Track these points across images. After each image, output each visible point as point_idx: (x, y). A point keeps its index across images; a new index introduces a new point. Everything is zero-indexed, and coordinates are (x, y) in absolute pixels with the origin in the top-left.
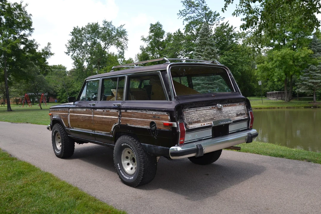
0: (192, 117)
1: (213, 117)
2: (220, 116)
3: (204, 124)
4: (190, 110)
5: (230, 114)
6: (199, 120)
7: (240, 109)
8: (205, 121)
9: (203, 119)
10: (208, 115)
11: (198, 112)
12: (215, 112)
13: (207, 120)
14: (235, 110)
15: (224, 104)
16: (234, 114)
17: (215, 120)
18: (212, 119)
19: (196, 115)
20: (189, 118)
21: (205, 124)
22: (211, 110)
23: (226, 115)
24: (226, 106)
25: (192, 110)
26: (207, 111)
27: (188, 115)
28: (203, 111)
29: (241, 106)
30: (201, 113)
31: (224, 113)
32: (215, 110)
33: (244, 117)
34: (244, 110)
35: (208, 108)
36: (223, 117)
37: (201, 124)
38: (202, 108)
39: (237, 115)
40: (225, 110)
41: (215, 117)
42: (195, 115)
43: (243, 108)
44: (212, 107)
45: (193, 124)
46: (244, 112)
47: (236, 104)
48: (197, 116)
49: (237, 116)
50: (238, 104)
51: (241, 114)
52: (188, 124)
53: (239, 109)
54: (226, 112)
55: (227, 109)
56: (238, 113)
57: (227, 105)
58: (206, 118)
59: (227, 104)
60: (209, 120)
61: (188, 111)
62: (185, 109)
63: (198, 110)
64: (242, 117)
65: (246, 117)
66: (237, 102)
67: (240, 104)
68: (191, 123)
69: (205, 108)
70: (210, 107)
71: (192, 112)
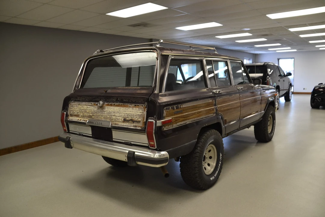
0: (74, 110)
1: (92, 115)
2: (100, 115)
3: (80, 120)
4: (74, 103)
5: (114, 117)
6: (78, 114)
7: (133, 113)
8: (83, 117)
9: (82, 114)
10: (88, 111)
11: (80, 106)
12: (96, 109)
13: (85, 116)
14: (124, 112)
15: (110, 102)
16: (120, 118)
17: (93, 118)
18: (90, 117)
19: (78, 108)
20: (71, 110)
21: (82, 119)
22: (92, 107)
23: (108, 117)
24: (111, 105)
25: (76, 103)
26: (89, 106)
27: (71, 108)
28: (84, 106)
29: (137, 109)
30: (82, 108)
31: (105, 113)
32: (96, 107)
33: (136, 126)
34: (140, 116)
35: (90, 104)
36: (103, 118)
37: (79, 118)
38: (84, 103)
39: (125, 120)
40: (109, 109)
41: (93, 115)
42: (76, 109)
43: (138, 113)
44: (94, 104)
45: (73, 116)
46: (140, 119)
47: (129, 105)
48: (78, 110)
49: (123, 122)
50: (133, 105)
51: (133, 121)
52: (69, 115)
53: (130, 113)
54: (110, 113)
55: (112, 110)
56: (128, 119)
57: (113, 104)
58: (85, 114)
59: (114, 102)
60: (87, 116)
61: (73, 104)
62: (71, 101)
63: (80, 104)
64: (132, 125)
65: (139, 127)
66: (132, 103)
67: (135, 106)
68: (72, 115)
69: (87, 104)
70: (92, 103)
71: (75, 105)
